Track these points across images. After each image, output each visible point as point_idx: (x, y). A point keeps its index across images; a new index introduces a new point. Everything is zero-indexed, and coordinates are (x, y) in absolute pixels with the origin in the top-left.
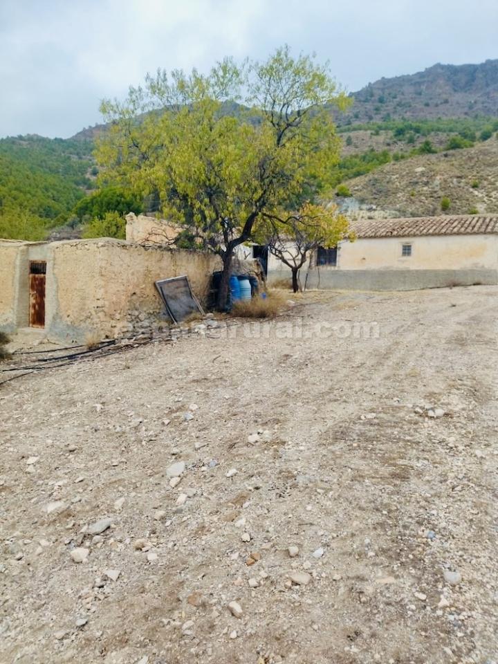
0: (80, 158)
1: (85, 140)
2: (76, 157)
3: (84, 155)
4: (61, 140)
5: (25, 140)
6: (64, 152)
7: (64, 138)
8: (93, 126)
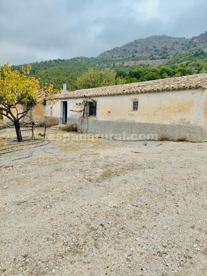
0: (99, 65)
1: (102, 57)
2: (98, 64)
3: (101, 63)
4: (93, 58)
5: (79, 59)
6: (93, 63)
7: (94, 57)
8: (106, 51)
